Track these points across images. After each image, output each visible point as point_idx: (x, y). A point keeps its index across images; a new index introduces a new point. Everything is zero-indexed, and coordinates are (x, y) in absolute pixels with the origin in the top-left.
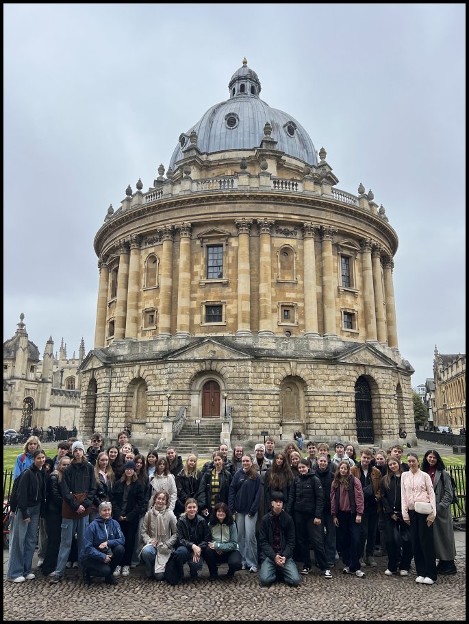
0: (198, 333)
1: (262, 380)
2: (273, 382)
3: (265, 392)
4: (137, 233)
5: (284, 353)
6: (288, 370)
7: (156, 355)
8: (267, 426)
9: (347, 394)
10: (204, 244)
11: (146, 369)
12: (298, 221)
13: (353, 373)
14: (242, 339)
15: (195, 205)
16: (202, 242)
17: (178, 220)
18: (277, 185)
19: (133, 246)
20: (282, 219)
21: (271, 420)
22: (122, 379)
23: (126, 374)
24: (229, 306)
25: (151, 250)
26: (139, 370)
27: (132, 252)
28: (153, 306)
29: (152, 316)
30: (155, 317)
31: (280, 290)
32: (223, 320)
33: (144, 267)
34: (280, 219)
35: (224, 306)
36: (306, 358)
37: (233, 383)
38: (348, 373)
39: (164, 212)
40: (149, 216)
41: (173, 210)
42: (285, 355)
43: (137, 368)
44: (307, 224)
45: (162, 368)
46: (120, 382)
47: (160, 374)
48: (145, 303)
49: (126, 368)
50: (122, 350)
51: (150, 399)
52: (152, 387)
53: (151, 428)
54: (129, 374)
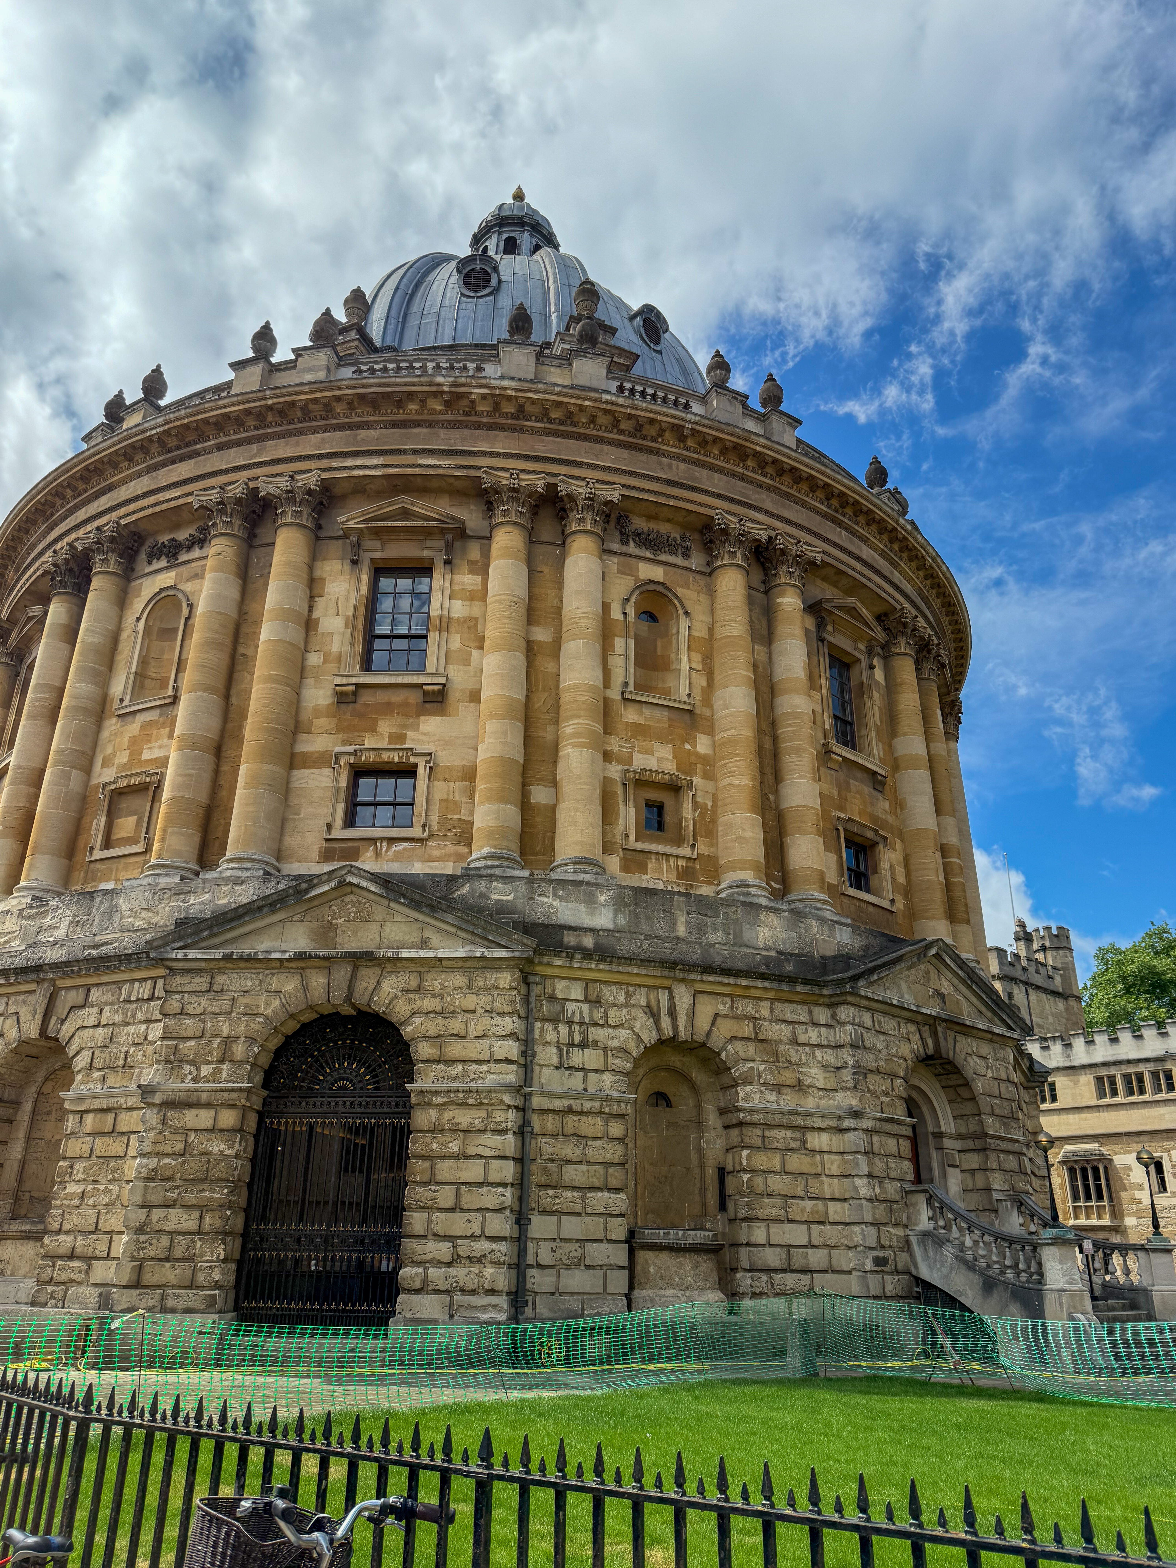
7: (767, 961)
11: (723, 1009)
16: (819, 627)
19: (584, 524)
23: (615, 1015)
25: (655, 572)
33: (616, 614)
35: (882, 848)
45: (804, 1020)
46: (584, 1045)
47: (795, 1042)
48: (633, 748)
49: (614, 988)
50: (582, 908)
51: (758, 1142)
52: (762, 1092)
53: (776, 1271)
54: (635, 1018)
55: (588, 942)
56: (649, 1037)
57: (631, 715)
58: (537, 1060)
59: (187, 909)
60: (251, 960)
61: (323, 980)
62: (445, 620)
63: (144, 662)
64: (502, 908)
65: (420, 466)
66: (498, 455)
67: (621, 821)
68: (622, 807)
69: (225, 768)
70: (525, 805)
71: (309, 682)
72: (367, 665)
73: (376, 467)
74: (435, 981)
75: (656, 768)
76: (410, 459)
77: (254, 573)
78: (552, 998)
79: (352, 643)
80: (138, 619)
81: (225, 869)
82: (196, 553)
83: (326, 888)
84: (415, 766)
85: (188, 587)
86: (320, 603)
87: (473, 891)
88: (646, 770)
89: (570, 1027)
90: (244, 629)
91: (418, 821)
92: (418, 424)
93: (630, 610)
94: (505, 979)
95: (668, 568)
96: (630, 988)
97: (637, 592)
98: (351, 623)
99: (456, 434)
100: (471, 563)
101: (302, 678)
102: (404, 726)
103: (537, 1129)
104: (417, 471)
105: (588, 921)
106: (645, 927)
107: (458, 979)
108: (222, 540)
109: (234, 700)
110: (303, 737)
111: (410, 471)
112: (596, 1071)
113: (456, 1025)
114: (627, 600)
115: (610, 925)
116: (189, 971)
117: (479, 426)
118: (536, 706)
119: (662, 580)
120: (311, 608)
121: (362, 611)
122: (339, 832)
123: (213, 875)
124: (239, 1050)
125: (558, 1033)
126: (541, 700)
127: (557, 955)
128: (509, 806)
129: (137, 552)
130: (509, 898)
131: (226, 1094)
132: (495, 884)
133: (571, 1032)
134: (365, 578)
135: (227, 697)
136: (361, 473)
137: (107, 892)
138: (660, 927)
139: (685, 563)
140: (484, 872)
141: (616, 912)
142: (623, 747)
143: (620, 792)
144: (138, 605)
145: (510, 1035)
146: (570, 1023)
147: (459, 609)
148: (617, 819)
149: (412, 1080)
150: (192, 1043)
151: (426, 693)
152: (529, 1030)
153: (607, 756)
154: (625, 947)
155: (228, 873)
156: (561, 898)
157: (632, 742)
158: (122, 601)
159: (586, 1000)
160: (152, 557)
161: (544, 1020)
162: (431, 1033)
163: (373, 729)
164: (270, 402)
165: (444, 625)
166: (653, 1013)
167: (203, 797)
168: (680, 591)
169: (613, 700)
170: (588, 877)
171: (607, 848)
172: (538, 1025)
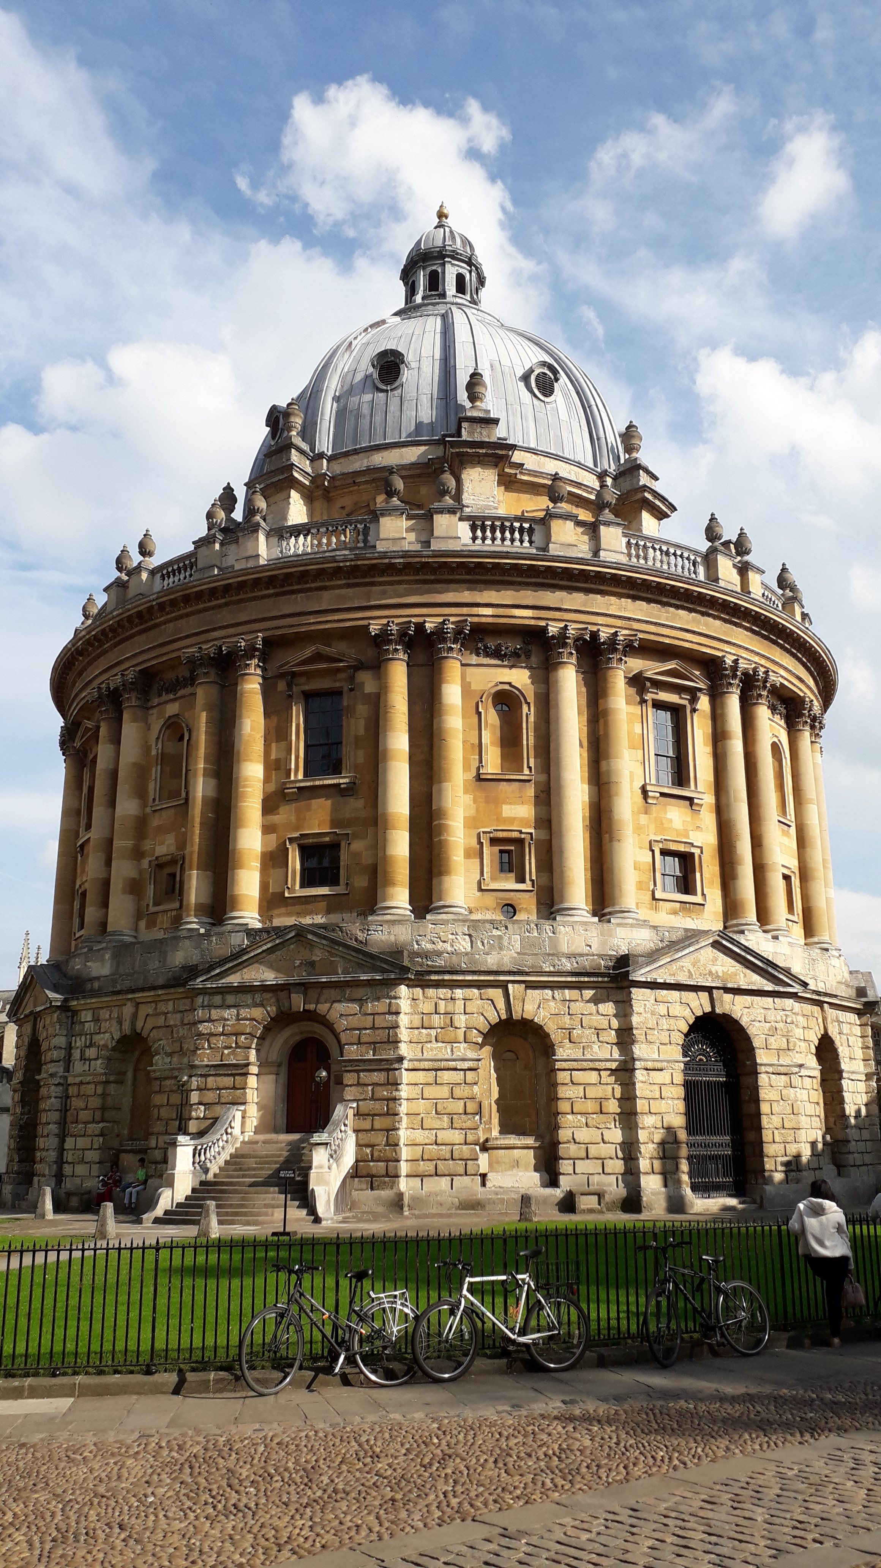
0: (279, 915)
1: (433, 1032)
2: (462, 1039)
3: (443, 1064)
4: (138, 669)
5: (491, 961)
6: (501, 1004)
7: (174, 974)
8: (445, 1151)
9: (658, 1065)
10: (295, 689)
11: (150, 1011)
12: (533, 622)
13: (677, 1010)
14: (385, 928)
15: (271, 591)
16: (290, 686)
17: (232, 631)
18: (479, 533)
19: (131, 700)
20: (490, 620)
21: (456, 1136)
22: (96, 1038)
23: (105, 1026)
24: (358, 846)
25: (172, 709)
26: (135, 1016)
27: (126, 716)
28: (173, 849)
29: (173, 875)
30: (178, 879)
31: (488, 800)
32: (342, 880)
33: (154, 752)
34: (484, 620)
35: (343, 844)
36: (550, 974)
37: (359, 1043)
38: (662, 1009)
39: (199, 612)
40: (165, 622)
41: (220, 606)
42: (495, 969)
43: (128, 1010)
44: (553, 629)
45: (188, 1008)
46: (91, 1045)
47: (183, 1024)
48: (155, 844)
49: (104, 1010)
50: (99, 964)
51: (158, 1089)
52: (163, 1058)
53: (159, 1163)
54: (111, 1026)
55: (96, 985)
56: (117, 1036)
57: (155, 821)
58: (72, 1057)
67: (146, 897)
68: (147, 888)
75: (167, 852)
78: (80, 1022)
88: (161, 856)
89: (86, 1037)
95: (181, 700)
97: (164, 728)
105: (99, 973)
112: (95, 1059)
114: (158, 738)
115: (107, 973)
119: (178, 712)
125: (81, 1041)
127: (82, 998)
133: (86, 1039)
141: (111, 964)
142: (150, 845)
143: (148, 876)
146: (86, 1034)
148: (144, 895)
153: (139, 856)
154: (110, 985)
157: (155, 839)
159: (93, 1020)
161: (77, 1035)
166: (120, 1022)
169: (147, 815)
171: (137, 919)
172: (74, 1038)
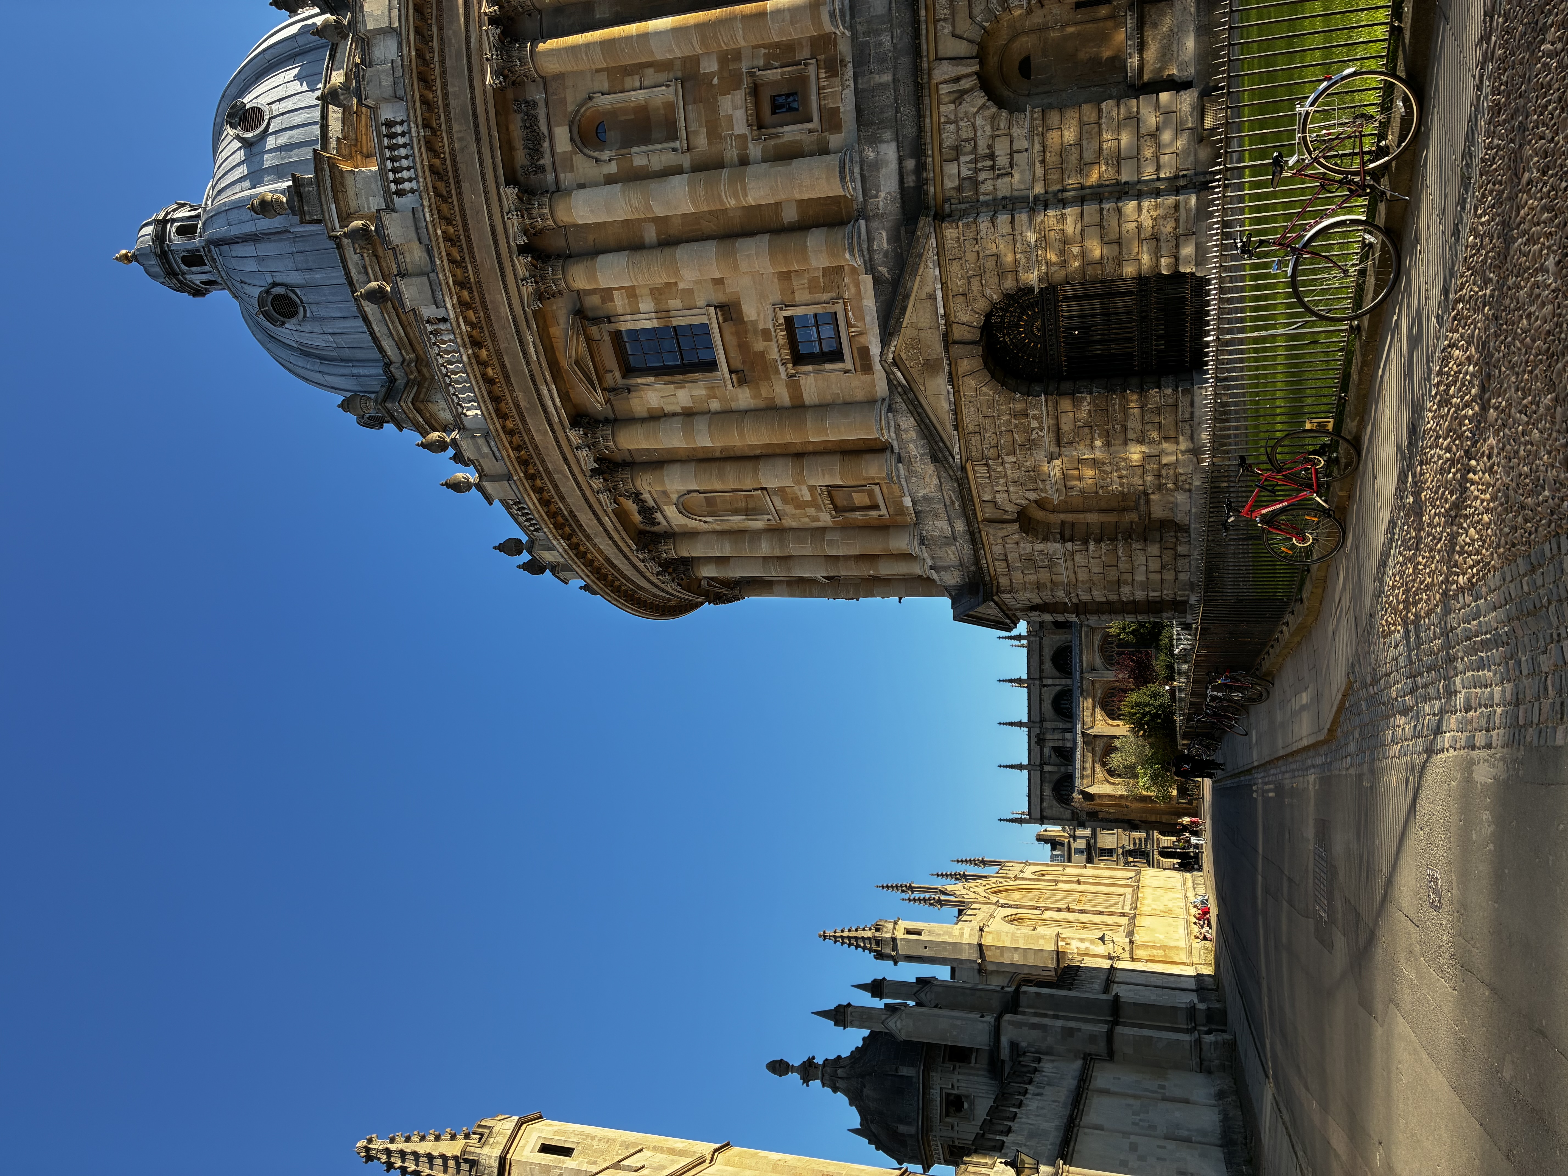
11: (947, 29)
23: (965, 131)
25: (562, 138)
39: (443, 72)
40: (451, 139)
57: (701, 141)
58: (1008, 195)
59: (921, 455)
60: (956, 412)
61: (966, 362)
62: (659, 315)
63: (736, 512)
64: (895, 238)
65: (538, 358)
66: (508, 298)
67: (798, 138)
68: (785, 139)
69: (811, 448)
70: (802, 227)
71: (734, 406)
72: (711, 366)
73: (549, 390)
74: (958, 283)
75: (744, 110)
76: (535, 367)
77: (655, 456)
78: (959, 189)
79: (696, 381)
80: (705, 522)
81: (889, 436)
82: (646, 496)
83: (899, 374)
84: (786, 318)
85: (674, 497)
86: (668, 408)
87: (884, 264)
88: (748, 120)
89: (980, 170)
90: (701, 455)
91: (830, 308)
92: (503, 365)
93: (605, 155)
94: (950, 233)
95: (552, 123)
96: (942, 120)
97: (585, 150)
98: (681, 385)
99: (500, 334)
100: (604, 301)
101: (731, 411)
102: (756, 331)
103: (1059, 187)
104: (543, 359)
105: (893, 165)
106: (890, 114)
107: (955, 269)
108: (638, 483)
109: (758, 452)
110: (778, 402)
111: (545, 365)
112: (1011, 142)
113: (990, 264)
114: (597, 160)
115: (893, 146)
116: (967, 448)
117: (488, 317)
118: (714, 228)
119: (567, 128)
120: (674, 414)
121: (667, 378)
122: (848, 364)
123: (895, 444)
124: (1019, 406)
125: (986, 180)
126: (708, 226)
127: (926, 193)
128: (808, 243)
129: (653, 533)
130: (884, 234)
131: (1050, 409)
132: (875, 247)
133: (984, 169)
134: (640, 381)
135: (757, 458)
136: (557, 400)
137: (914, 502)
138: (886, 99)
139: (542, 104)
140: (867, 257)
141: (882, 142)
142: (731, 145)
143: (772, 142)
144: (692, 524)
145: (993, 223)
146: (976, 171)
147: (646, 305)
148: (796, 142)
149: (1031, 289)
150: (1016, 436)
151: (725, 321)
152: (986, 204)
153: (744, 162)
154: (909, 130)
155: (893, 435)
156: (878, 191)
157: (725, 138)
158: (692, 535)
159: (957, 159)
160: (654, 523)
161: (977, 193)
162: (997, 281)
163: (762, 355)
164: (522, 475)
165: (663, 315)
166: (960, 97)
167: (837, 459)
168: (571, 108)
169: (692, 160)
170: (857, 170)
171: (824, 150)
172: (981, 198)
